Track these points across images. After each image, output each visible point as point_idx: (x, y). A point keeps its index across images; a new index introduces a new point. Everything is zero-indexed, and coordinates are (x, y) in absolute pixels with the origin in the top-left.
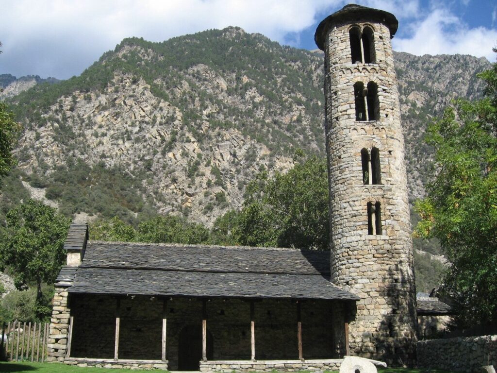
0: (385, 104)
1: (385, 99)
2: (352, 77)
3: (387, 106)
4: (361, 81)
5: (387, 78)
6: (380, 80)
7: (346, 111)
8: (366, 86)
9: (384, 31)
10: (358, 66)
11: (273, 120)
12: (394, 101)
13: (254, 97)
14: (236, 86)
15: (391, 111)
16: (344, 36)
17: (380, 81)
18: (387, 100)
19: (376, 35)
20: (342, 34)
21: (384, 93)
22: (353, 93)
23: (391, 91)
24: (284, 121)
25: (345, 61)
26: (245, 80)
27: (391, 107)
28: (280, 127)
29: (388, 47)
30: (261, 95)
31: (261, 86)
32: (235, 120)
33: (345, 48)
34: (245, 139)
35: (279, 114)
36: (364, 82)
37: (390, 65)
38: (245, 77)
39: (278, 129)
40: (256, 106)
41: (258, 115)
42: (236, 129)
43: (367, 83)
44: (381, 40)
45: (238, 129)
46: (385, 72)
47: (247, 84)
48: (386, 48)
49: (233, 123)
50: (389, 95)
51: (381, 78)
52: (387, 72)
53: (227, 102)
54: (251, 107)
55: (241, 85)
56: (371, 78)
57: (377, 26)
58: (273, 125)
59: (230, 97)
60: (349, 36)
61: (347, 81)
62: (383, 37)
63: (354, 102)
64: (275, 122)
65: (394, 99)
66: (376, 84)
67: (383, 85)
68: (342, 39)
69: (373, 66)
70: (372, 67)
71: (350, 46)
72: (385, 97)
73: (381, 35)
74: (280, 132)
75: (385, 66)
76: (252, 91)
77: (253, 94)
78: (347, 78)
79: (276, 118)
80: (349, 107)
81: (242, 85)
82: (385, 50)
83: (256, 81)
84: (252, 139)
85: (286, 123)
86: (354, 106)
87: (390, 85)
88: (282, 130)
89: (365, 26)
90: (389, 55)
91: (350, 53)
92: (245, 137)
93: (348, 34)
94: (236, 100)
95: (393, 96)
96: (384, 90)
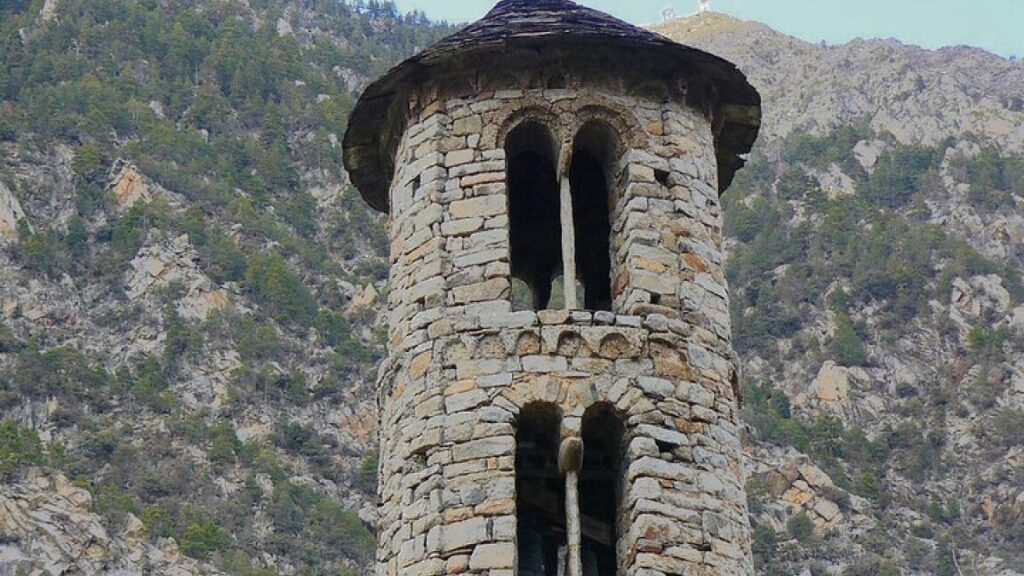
0: (668, 521)
1: (667, 493)
2: (507, 379)
3: (675, 530)
4: (551, 399)
5: (684, 387)
6: (647, 395)
7: (469, 549)
8: (572, 424)
9: (684, 143)
10: (539, 324)
11: (282, 426)
12: (713, 503)
13: (177, 291)
14: (75, 224)
15: (696, 555)
16: (477, 167)
17: (647, 404)
18: (677, 497)
19: (639, 163)
20: (469, 154)
21: (663, 467)
22: (508, 461)
23: (702, 452)
24: (343, 437)
25: (478, 291)
26: (130, 188)
27: (697, 535)
28: (319, 463)
29: (696, 228)
30: (218, 281)
31: (218, 232)
32: (61, 421)
33: (482, 228)
34: (110, 534)
35: (320, 394)
36: (565, 407)
37: (705, 321)
38: (129, 171)
39: (306, 479)
40: (183, 342)
41: (198, 396)
42: (61, 478)
43: (580, 411)
44: (664, 192)
45: (72, 476)
46: (673, 359)
47: (137, 215)
48: (687, 234)
49: (45, 437)
50: (688, 472)
51: (651, 384)
52: (683, 358)
53: (17, 314)
54: (152, 344)
55: (101, 221)
56: (601, 384)
57: (643, 113)
58: (282, 458)
59: (34, 283)
60: (502, 164)
61: (482, 396)
62: (674, 176)
63: (511, 505)
64: (296, 440)
65: (718, 495)
66: (625, 415)
67: (662, 424)
68: (466, 181)
69: (613, 323)
70: (611, 330)
71: (504, 219)
72: (667, 484)
73: (662, 164)
74: (318, 498)
75: (679, 324)
76: (166, 256)
77: (173, 275)
78: (482, 381)
79: (301, 418)
80: (483, 535)
81: (111, 220)
82: (685, 241)
83: (190, 198)
84: (152, 535)
85: (355, 445)
86: (507, 526)
87: (696, 419)
88: (330, 486)
89: (586, 117)
90: (703, 268)
91: (505, 253)
92: (113, 525)
93: (497, 157)
94: (72, 306)
95: (709, 481)
96: (665, 447)
